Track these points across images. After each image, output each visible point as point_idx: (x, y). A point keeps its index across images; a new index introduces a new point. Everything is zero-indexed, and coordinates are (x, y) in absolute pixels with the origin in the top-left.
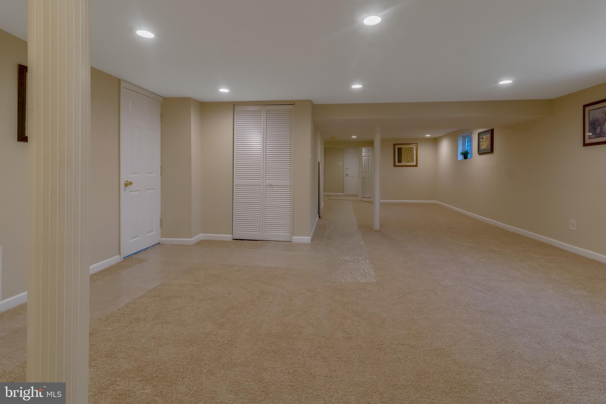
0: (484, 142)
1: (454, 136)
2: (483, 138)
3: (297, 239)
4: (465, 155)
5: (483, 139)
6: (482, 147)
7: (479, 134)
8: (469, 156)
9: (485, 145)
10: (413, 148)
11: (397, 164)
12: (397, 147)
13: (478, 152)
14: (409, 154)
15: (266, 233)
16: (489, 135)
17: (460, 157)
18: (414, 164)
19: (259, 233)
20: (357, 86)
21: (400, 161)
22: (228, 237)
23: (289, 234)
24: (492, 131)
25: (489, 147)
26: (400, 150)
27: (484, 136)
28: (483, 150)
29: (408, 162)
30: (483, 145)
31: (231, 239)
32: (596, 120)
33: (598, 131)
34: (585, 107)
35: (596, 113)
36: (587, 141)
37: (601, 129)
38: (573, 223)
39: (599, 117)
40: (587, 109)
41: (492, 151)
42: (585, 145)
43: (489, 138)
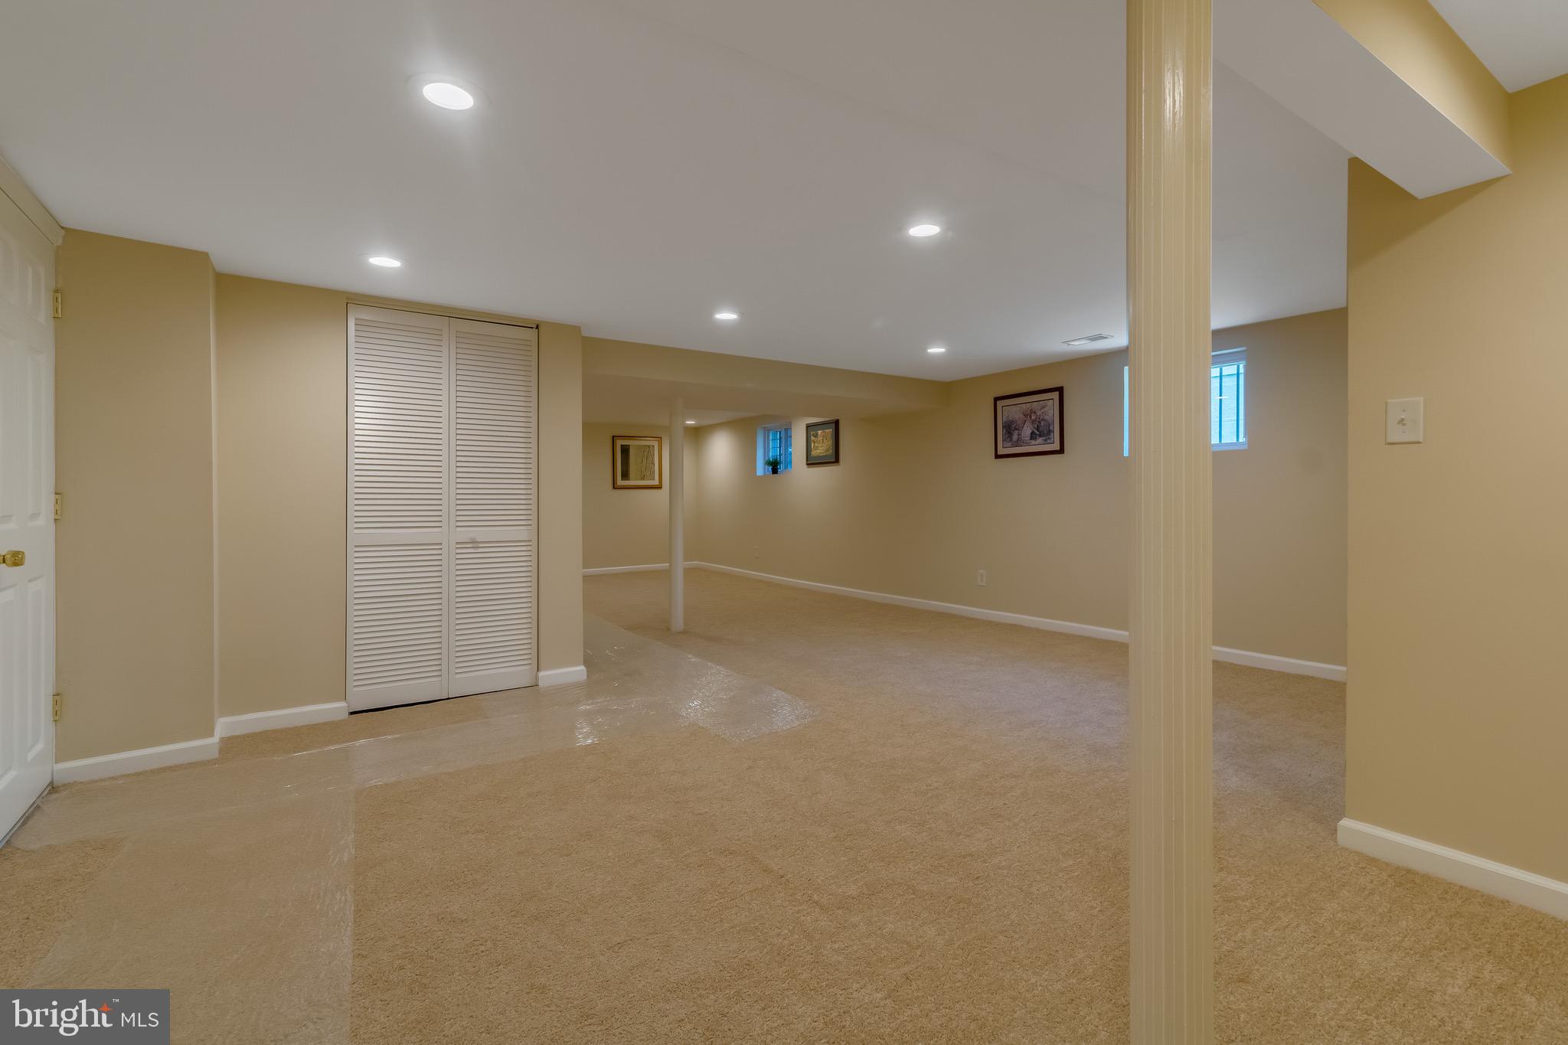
0: (819, 443)
1: (745, 427)
2: (817, 434)
3: (550, 676)
4: (774, 466)
5: (816, 436)
6: (814, 453)
7: (808, 426)
8: (781, 468)
9: (822, 448)
10: (653, 446)
11: (620, 482)
12: (619, 443)
13: (807, 460)
14: (645, 460)
15: (458, 676)
16: (830, 431)
17: (761, 469)
18: (656, 482)
19: (437, 679)
20: (726, 316)
21: (625, 475)
22: (334, 709)
23: (526, 667)
24: (837, 423)
25: (831, 452)
26: (625, 450)
27: (820, 432)
28: (818, 457)
29: (643, 479)
30: (817, 448)
31: (345, 715)
32: (1012, 422)
33: (1015, 437)
34: (996, 399)
35: (1012, 411)
36: (1001, 451)
37: (1019, 435)
38: (982, 575)
39: (1017, 417)
40: (1000, 403)
41: (837, 461)
42: (997, 456)
43: (830, 435)
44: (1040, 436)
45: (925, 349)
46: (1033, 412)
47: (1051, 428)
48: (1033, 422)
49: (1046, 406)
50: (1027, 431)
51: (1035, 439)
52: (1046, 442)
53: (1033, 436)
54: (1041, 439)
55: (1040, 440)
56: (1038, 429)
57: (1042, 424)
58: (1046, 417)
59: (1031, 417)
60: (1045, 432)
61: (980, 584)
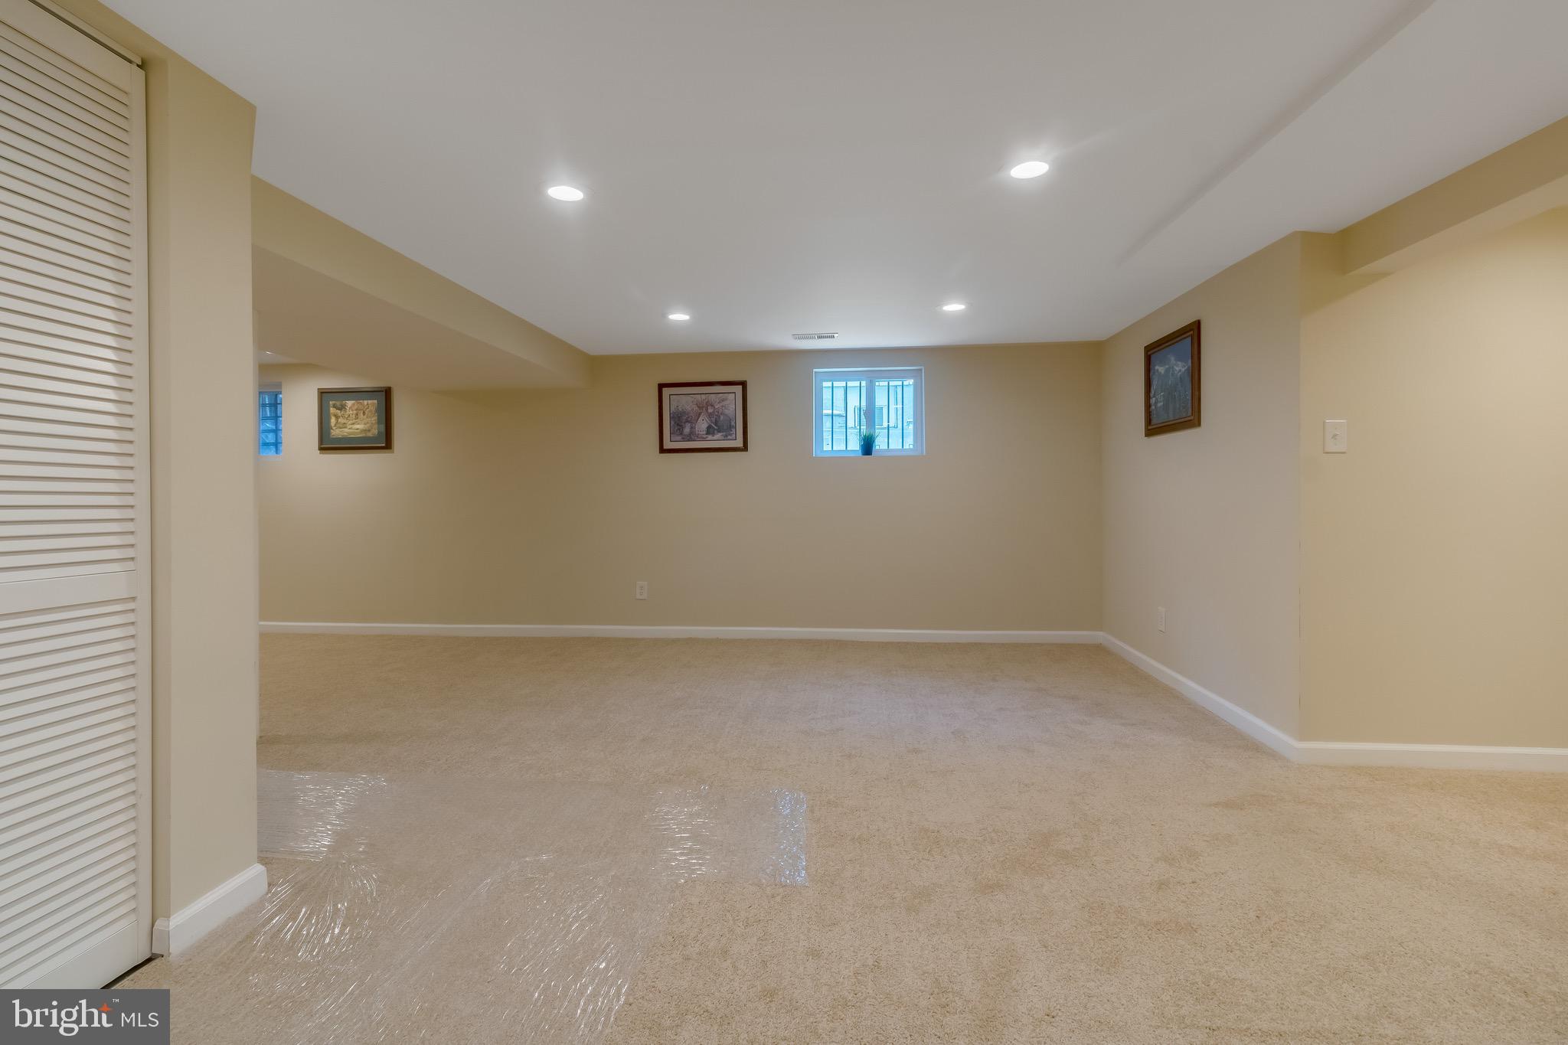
0: (347, 419)
2: (343, 406)
5: (341, 408)
6: (339, 432)
7: (323, 394)
9: (357, 421)
16: (371, 403)
24: (387, 393)
25: (372, 433)
27: (349, 403)
28: (339, 440)
30: (342, 425)
32: (683, 413)
33: (687, 430)
34: (661, 386)
35: (681, 401)
36: (668, 445)
37: (692, 428)
38: (642, 587)
39: (688, 408)
40: (666, 391)
41: (388, 445)
42: (662, 450)
43: (373, 408)
44: (719, 432)
45: (664, 316)
46: (709, 404)
47: (733, 423)
48: (710, 415)
49: (726, 399)
50: (702, 425)
51: (713, 434)
52: (725, 438)
53: (710, 431)
54: (720, 434)
55: (718, 436)
56: (716, 423)
57: (722, 417)
58: (726, 412)
59: (707, 410)
60: (725, 427)
61: (638, 597)
